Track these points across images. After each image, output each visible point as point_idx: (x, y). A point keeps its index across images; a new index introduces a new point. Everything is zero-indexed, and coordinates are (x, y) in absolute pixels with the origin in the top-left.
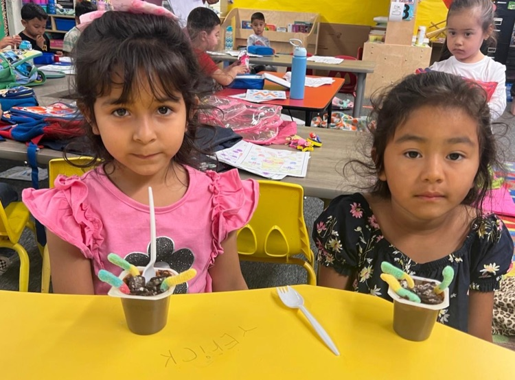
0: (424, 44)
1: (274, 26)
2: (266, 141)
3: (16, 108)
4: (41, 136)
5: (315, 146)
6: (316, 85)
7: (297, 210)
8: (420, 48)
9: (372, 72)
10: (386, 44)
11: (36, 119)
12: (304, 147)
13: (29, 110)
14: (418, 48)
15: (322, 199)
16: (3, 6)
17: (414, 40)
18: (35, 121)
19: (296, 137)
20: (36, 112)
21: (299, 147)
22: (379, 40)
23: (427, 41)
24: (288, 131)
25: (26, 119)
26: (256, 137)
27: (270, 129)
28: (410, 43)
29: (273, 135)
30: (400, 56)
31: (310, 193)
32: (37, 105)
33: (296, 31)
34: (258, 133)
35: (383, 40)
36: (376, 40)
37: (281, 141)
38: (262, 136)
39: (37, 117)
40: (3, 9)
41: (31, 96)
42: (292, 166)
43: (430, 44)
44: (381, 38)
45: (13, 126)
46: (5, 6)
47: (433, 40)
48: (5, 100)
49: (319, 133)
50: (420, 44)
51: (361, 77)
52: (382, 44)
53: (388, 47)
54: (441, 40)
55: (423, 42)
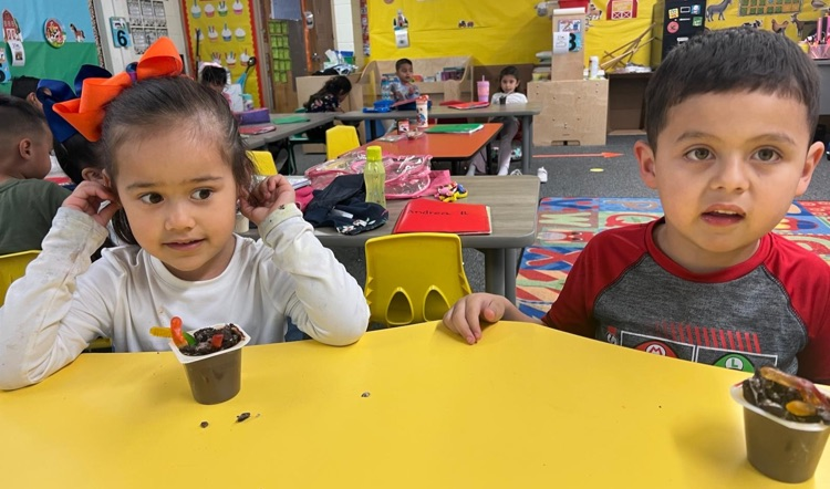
0: (599, 77)
1: (420, 77)
2: (413, 195)
7: (456, 264)
8: (594, 81)
9: (539, 113)
10: (553, 81)
14: (592, 81)
17: (586, 74)
22: (545, 78)
23: (603, 73)
28: (582, 77)
30: (570, 93)
33: (447, 79)
35: (549, 78)
36: (541, 78)
43: (606, 76)
44: (546, 75)
47: (610, 71)
50: (594, 77)
51: (526, 122)
52: (549, 82)
53: (556, 85)
54: (619, 70)
55: (597, 74)
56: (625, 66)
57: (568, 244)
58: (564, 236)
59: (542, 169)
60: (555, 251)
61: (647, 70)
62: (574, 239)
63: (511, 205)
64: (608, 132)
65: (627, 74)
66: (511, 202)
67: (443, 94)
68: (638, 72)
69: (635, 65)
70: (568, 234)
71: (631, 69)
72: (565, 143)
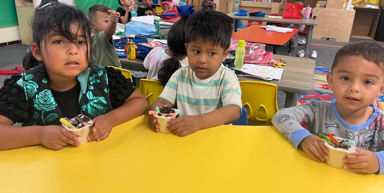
0: (351, 8)
2: (256, 62)
5: (282, 65)
6: (285, 32)
7: (274, 97)
8: (348, 11)
9: (317, 25)
10: (326, 9)
11: (149, 49)
12: (277, 65)
13: (144, 44)
14: (346, 11)
15: (285, 92)
17: (344, 6)
19: (273, 60)
21: (274, 65)
22: (323, 6)
23: (353, 6)
24: (268, 57)
26: (251, 60)
27: (259, 56)
28: (342, 7)
29: (260, 59)
30: (335, 15)
31: (281, 89)
32: (147, 42)
33: (273, 2)
34: (252, 58)
35: (325, 7)
36: (321, 6)
37: (264, 62)
38: (254, 59)
41: (145, 38)
42: (274, 75)
43: (354, 9)
44: (324, 5)
45: (138, 52)
47: (357, 6)
48: (135, 40)
49: (285, 59)
50: (348, 9)
51: (310, 28)
52: (324, 9)
53: (328, 10)
54: (362, 6)
55: (350, 7)
56: (365, 4)
57: (323, 90)
58: (322, 86)
59: (315, 52)
60: (317, 93)
61: (377, 7)
62: (326, 88)
63: (301, 73)
64: (351, 36)
65: (366, 8)
66: (301, 72)
67: (271, 8)
68: (372, 8)
69: (371, 4)
70: (324, 85)
71: (368, 6)
72: (328, 39)
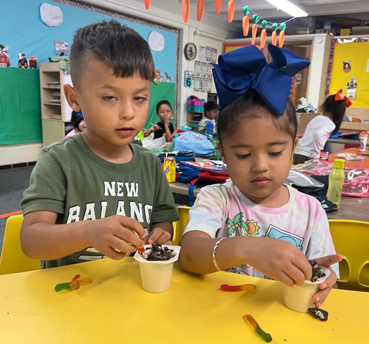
1: (359, 119)
2: (358, 195)
3: (183, 162)
4: (197, 179)
11: (194, 169)
13: (190, 163)
16: (175, 107)
18: (193, 170)
20: (194, 165)
25: (188, 169)
32: (195, 161)
39: (195, 168)
40: (175, 109)
41: (192, 156)
45: (180, 173)
46: (177, 107)
48: (177, 157)
